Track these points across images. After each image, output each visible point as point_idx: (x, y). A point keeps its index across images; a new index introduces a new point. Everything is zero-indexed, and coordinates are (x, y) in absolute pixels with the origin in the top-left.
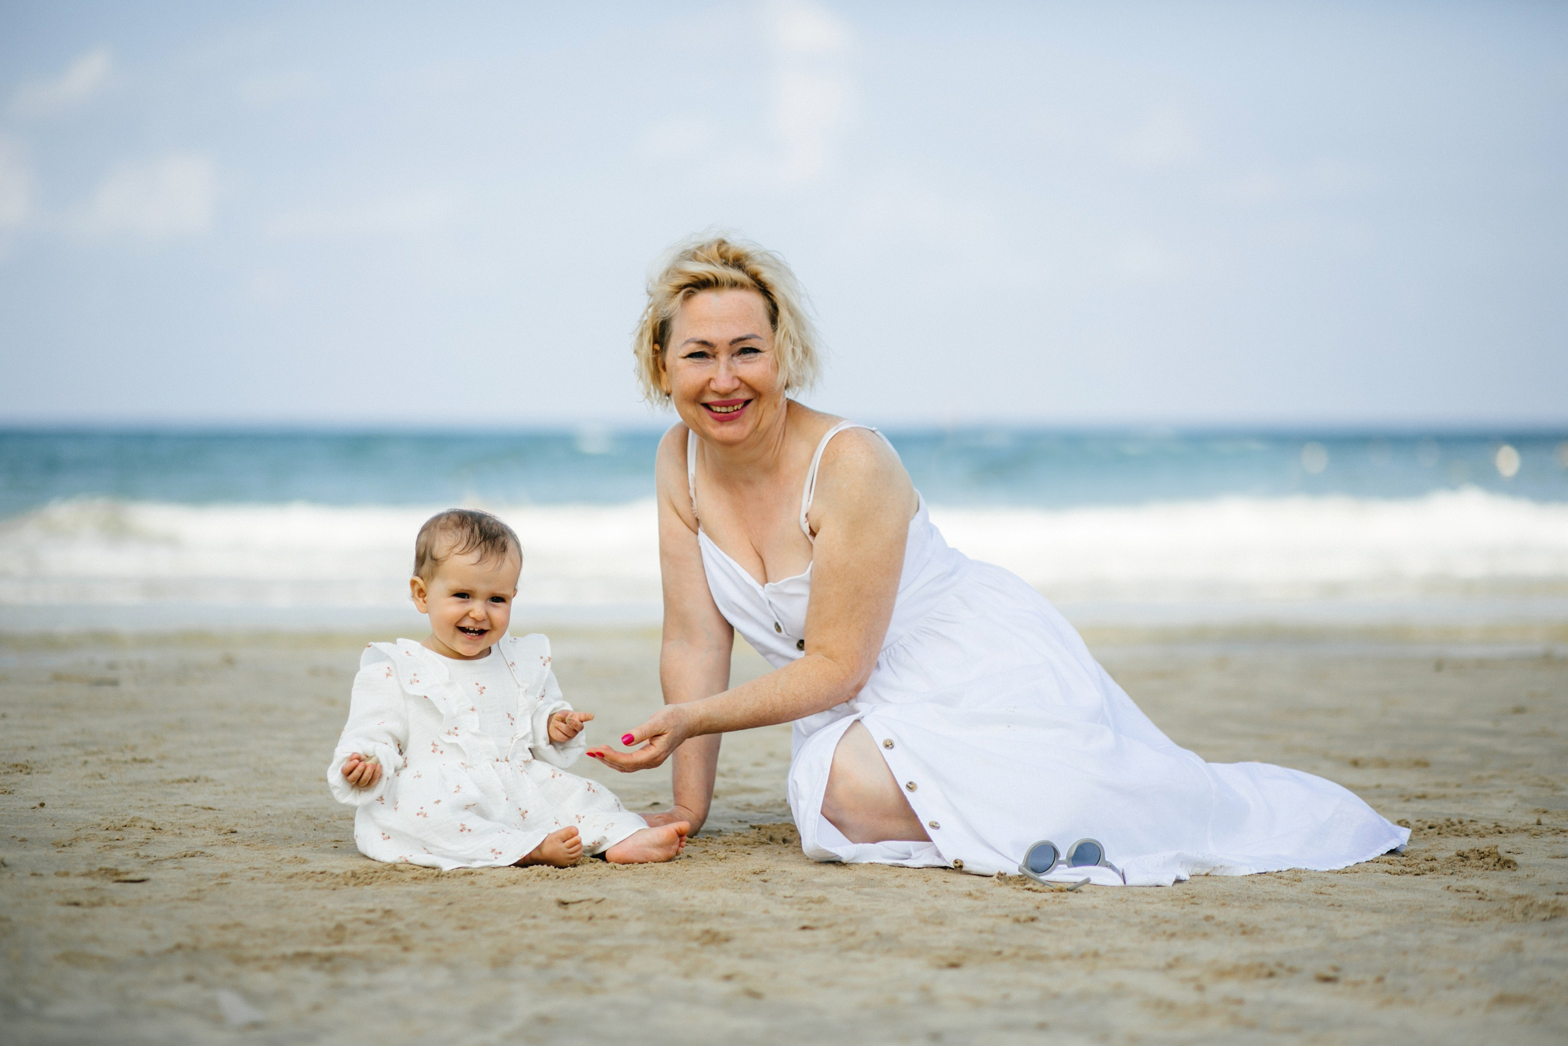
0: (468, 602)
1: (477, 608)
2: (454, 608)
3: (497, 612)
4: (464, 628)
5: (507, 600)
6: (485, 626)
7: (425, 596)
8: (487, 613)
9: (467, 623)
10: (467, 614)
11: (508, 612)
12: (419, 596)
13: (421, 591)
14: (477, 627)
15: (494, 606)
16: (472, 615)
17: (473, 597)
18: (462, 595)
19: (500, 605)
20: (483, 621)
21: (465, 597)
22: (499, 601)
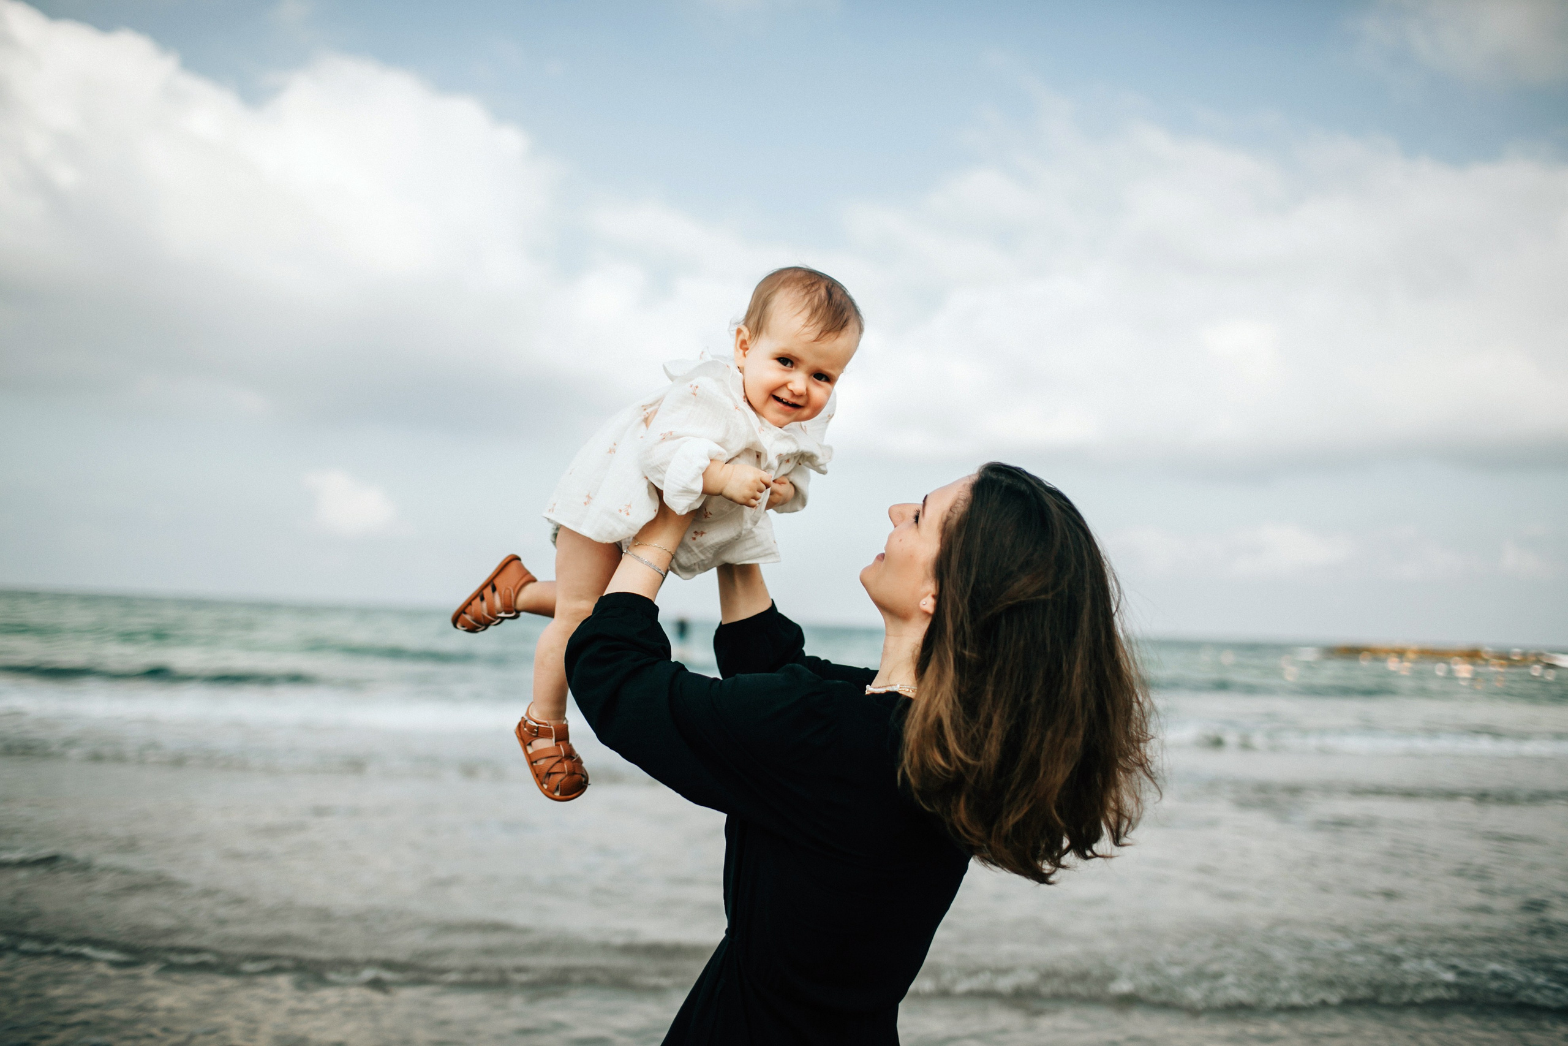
0: (790, 371)
1: (798, 381)
2: (774, 374)
3: (818, 391)
4: (779, 398)
5: (831, 381)
6: (800, 402)
7: (747, 349)
8: (807, 389)
9: (784, 394)
10: (785, 385)
11: (829, 394)
12: (741, 347)
13: (744, 342)
14: (794, 400)
15: (818, 385)
16: (790, 387)
17: (797, 367)
18: (786, 360)
19: (823, 383)
20: (800, 396)
21: (789, 365)
22: (823, 379)
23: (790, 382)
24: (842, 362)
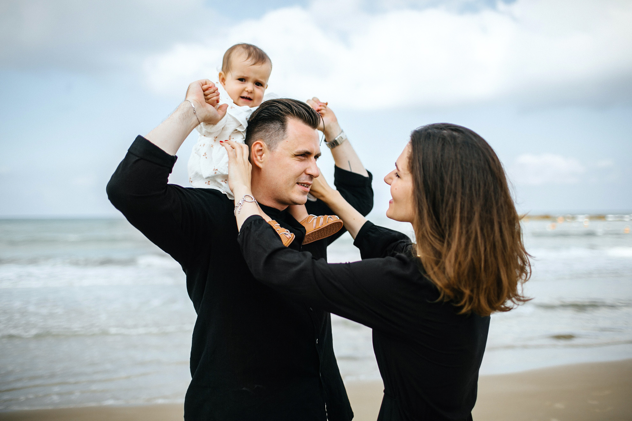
0: (245, 83)
2: (238, 86)
3: (258, 90)
4: (243, 97)
5: (263, 85)
6: (252, 96)
7: (225, 81)
9: (245, 94)
12: (222, 81)
13: (223, 78)
14: (248, 97)
15: (257, 87)
17: (247, 81)
18: (242, 80)
19: (260, 87)
20: (251, 93)
21: (244, 80)
22: (260, 85)
23: (246, 88)
24: (267, 76)
